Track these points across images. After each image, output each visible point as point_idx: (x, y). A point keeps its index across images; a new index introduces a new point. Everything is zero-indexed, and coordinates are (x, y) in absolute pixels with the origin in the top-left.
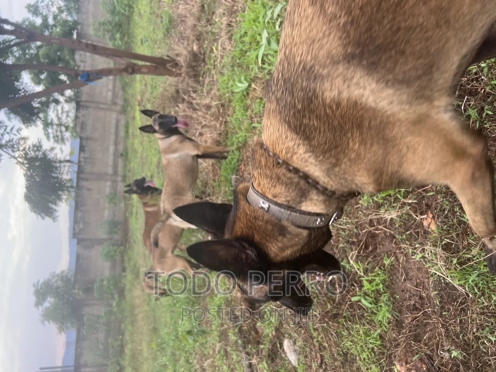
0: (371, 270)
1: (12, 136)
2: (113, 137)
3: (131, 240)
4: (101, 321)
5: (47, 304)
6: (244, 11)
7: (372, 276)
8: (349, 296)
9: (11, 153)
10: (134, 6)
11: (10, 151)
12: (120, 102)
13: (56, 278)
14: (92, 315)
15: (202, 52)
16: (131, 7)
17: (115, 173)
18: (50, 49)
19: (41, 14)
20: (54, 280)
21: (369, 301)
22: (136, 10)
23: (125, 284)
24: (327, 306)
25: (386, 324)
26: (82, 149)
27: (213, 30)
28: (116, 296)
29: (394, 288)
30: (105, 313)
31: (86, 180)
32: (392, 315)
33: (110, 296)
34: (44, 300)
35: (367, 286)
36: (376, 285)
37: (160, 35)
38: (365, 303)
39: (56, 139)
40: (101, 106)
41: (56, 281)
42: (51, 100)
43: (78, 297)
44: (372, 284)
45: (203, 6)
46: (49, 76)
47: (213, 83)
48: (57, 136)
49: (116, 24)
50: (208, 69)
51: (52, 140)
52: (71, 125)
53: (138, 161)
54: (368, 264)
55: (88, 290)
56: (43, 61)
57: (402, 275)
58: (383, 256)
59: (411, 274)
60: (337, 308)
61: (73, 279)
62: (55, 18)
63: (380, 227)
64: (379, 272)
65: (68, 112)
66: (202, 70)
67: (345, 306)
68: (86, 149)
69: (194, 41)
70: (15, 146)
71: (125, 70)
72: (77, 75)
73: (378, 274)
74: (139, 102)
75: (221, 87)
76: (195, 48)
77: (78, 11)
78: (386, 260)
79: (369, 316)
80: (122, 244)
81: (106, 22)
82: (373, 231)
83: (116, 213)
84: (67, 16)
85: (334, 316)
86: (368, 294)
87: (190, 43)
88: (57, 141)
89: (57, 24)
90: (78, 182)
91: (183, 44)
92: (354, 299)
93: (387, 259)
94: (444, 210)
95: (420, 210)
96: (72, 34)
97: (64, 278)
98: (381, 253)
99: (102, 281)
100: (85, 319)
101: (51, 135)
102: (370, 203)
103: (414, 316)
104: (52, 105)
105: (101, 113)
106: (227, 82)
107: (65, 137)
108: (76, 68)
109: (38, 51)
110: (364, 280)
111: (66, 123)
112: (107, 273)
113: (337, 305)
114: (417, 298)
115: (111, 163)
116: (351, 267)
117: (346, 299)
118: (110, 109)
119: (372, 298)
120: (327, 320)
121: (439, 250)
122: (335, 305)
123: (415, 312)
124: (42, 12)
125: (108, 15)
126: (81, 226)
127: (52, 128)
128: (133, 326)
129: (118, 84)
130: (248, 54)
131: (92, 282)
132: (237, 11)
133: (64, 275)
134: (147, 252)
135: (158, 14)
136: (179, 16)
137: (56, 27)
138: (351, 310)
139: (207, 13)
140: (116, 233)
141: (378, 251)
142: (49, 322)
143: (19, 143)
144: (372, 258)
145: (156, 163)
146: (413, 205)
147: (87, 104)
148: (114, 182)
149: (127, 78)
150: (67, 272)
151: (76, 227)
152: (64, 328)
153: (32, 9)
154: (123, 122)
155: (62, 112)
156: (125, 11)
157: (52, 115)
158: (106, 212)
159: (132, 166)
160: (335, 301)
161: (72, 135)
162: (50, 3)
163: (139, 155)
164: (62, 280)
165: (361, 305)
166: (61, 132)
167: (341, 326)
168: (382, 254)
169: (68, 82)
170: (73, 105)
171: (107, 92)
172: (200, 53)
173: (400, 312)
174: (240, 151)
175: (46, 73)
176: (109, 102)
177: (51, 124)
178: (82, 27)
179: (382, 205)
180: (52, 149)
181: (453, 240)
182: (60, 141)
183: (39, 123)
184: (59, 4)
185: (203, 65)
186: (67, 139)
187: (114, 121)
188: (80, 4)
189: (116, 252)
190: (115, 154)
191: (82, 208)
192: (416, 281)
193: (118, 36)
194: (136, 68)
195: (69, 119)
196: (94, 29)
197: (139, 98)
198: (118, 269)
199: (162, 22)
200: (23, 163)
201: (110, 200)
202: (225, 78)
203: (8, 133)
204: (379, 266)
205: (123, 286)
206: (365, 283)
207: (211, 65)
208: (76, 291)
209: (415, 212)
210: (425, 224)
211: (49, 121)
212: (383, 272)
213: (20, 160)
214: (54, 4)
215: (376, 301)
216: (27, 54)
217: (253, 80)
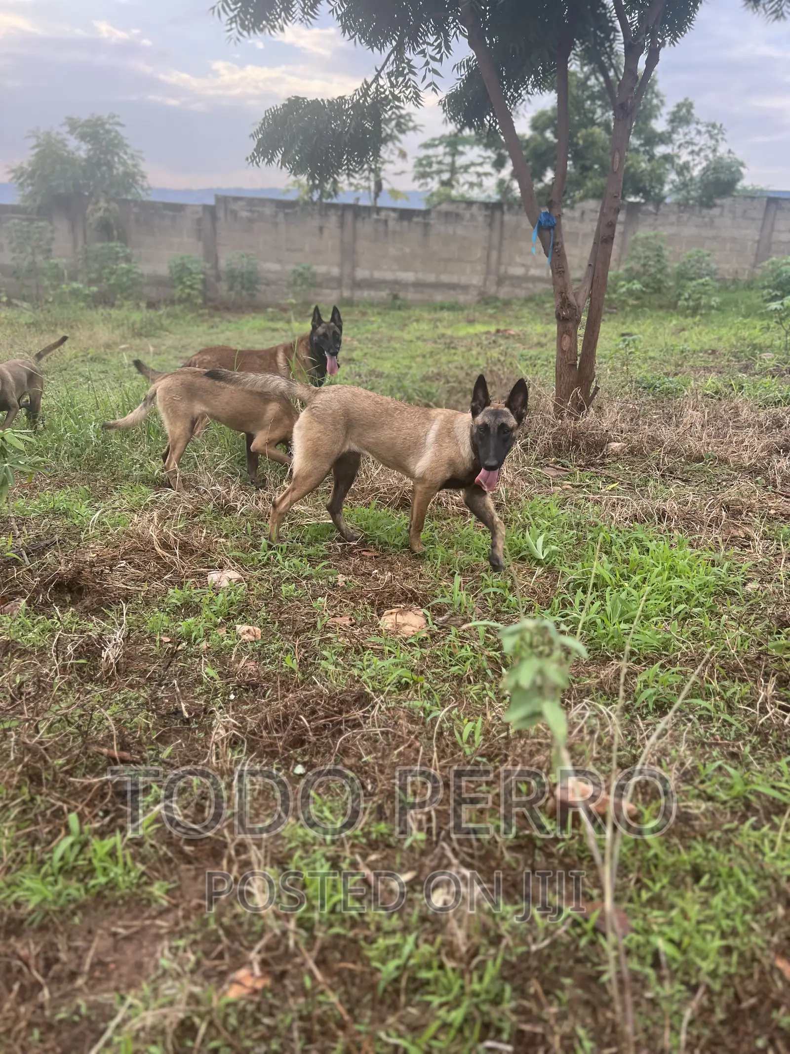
0: (140, 854)
1: (421, 74)
2: (431, 278)
3: (217, 319)
4: (40, 258)
5: (73, 143)
6: (691, 546)
7: (124, 856)
8: (80, 808)
9: (386, 70)
10: (698, 318)
11: (390, 68)
12: (504, 292)
13: (130, 162)
14: (53, 239)
15: (607, 460)
16: (695, 310)
17: (358, 285)
18: (604, 150)
19: (674, 131)
20: (125, 157)
21: (67, 855)
22: (689, 321)
23: (120, 307)
24: (60, 757)
25: (15, 896)
26: (405, 214)
27: (652, 483)
28: (94, 289)
29: (96, 910)
30: (56, 266)
31: (342, 225)
32: (33, 911)
33: (93, 276)
34: (83, 137)
35: (103, 847)
36: (105, 869)
37: (638, 373)
38: (64, 844)
39: (424, 162)
40: (494, 255)
41: (124, 164)
42: (503, 151)
43: (91, 207)
44: (108, 859)
45: (700, 459)
46: (551, 147)
47: (544, 485)
48: (430, 165)
49: (660, 281)
50: (573, 474)
51: (423, 153)
52: (454, 193)
53: (384, 330)
54: (152, 846)
55: (106, 229)
56: (579, 135)
57: (126, 927)
58: (172, 879)
59: (129, 949)
60: (55, 780)
61: (129, 197)
62: (667, 158)
63: (235, 868)
64: (133, 874)
65: (480, 185)
66: (571, 461)
67: (59, 799)
68: (405, 223)
69: (629, 442)
70: (401, 79)
71: (565, 303)
72: (550, 204)
73: (129, 872)
74: (505, 330)
75: (535, 502)
76: (615, 446)
77: (683, 206)
78: (162, 886)
79: (32, 857)
80: (207, 300)
81: (663, 261)
82: (226, 852)
83: (273, 287)
84: (673, 182)
85: (35, 774)
86: (86, 849)
87: (624, 436)
88: (419, 163)
89: (654, 163)
90: (335, 206)
91: (623, 420)
92: (73, 819)
93: (164, 889)
94: (271, 1015)
95: (273, 958)
96: (636, 194)
97: (130, 179)
98: (178, 874)
99: (128, 259)
100: (41, 224)
101: (431, 152)
102: (290, 841)
103: (32, 962)
104: (491, 154)
105: (479, 253)
106: (547, 514)
107: (429, 180)
108: (569, 202)
109: (599, 125)
110: (116, 839)
111: (458, 182)
112: (144, 269)
113: (62, 781)
114: (72, 967)
115: (377, 275)
116: (148, 807)
117: (75, 800)
118: (488, 272)
119: (76, 860)
120: (26, 759)
121: (179, 1013)
122: (61, 775)
123: (41, 963)
124: (678, 133)
125: (676, 265)
126: (244, 214)
127: (445, 154)
128: (29, 325)
129: (540, 288)
130: (605, 557)
131: (124, 238)
132: (692, 530)
133: (138, 178)
134: (190, 353)
135: (681, 366)
136: (680, 410)
137: (649, 160)
138: (48, 812)
139: (688, 468)
140: (231, 288)
141: (183, 867)
142: (33, 148)
143: (407, 87)
144: (165, 854)
145: (380, 369)
146: (284, 941)
147: (497, 225)
148: (338, 282)
149: (551, 306)
150: (145, 185)
151: (242, 203)
152: (21, 180)
153: (684, 110)
154: (462, 298)
155: (479, 175)
156: (686, 300)
157: (473, 153)
158: (276, 267)
159: (373, 319)
160: (71, 776)
161: (432, 195)
162: (696, 149)
163: (397, 333)
164: (126, 174)
165: (60, 837)
166: (439, 172)
167: (12, 792)
168: (176, 878)
169: (540, 186)
170: (496, 197)
171: (523, 265)
172: (604, 457)
173: (43, 928)
174: (404, 546)
175: (556, 141)
176: (502, 269)
177: (455, 153)
178: (649, 213)
179: (284, 870)
180: (403, 155)
181: (203, 1041)
182: (421, 169)
183: (451, 128)
184: (695, 165)
185: (580, 462)
186: (426, 184)
187: (464, 280)
188: (697, 208)
189: (191, 287)
190: (396, 282)
191: (281, 216)
192: (114, 962)
193: (637, 286)
194: (570, 325)
195: (466, 187)
196: (647, 238)
197: (514, 330)
198: (152, 293)
199: (667, 374)
200: (365, 94)
201: (301, 275)
202: (555, 511)
203: (427, 63)
204: (147, 871)
205: (117, 303)
206: (109, 842)
207: (581, 481)
208: (102, 204)
209: (268, 948)
210: (242, 973)
211: (460, 148)
212: (135, 881)
213: (373, 88)
214: (696, 157)
215: (67, 871)
216: (593, 103)
217: (551, 569)
